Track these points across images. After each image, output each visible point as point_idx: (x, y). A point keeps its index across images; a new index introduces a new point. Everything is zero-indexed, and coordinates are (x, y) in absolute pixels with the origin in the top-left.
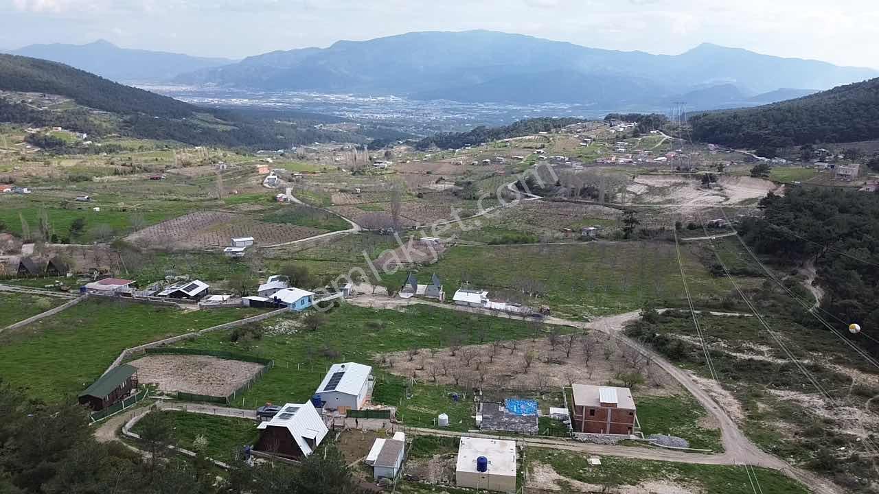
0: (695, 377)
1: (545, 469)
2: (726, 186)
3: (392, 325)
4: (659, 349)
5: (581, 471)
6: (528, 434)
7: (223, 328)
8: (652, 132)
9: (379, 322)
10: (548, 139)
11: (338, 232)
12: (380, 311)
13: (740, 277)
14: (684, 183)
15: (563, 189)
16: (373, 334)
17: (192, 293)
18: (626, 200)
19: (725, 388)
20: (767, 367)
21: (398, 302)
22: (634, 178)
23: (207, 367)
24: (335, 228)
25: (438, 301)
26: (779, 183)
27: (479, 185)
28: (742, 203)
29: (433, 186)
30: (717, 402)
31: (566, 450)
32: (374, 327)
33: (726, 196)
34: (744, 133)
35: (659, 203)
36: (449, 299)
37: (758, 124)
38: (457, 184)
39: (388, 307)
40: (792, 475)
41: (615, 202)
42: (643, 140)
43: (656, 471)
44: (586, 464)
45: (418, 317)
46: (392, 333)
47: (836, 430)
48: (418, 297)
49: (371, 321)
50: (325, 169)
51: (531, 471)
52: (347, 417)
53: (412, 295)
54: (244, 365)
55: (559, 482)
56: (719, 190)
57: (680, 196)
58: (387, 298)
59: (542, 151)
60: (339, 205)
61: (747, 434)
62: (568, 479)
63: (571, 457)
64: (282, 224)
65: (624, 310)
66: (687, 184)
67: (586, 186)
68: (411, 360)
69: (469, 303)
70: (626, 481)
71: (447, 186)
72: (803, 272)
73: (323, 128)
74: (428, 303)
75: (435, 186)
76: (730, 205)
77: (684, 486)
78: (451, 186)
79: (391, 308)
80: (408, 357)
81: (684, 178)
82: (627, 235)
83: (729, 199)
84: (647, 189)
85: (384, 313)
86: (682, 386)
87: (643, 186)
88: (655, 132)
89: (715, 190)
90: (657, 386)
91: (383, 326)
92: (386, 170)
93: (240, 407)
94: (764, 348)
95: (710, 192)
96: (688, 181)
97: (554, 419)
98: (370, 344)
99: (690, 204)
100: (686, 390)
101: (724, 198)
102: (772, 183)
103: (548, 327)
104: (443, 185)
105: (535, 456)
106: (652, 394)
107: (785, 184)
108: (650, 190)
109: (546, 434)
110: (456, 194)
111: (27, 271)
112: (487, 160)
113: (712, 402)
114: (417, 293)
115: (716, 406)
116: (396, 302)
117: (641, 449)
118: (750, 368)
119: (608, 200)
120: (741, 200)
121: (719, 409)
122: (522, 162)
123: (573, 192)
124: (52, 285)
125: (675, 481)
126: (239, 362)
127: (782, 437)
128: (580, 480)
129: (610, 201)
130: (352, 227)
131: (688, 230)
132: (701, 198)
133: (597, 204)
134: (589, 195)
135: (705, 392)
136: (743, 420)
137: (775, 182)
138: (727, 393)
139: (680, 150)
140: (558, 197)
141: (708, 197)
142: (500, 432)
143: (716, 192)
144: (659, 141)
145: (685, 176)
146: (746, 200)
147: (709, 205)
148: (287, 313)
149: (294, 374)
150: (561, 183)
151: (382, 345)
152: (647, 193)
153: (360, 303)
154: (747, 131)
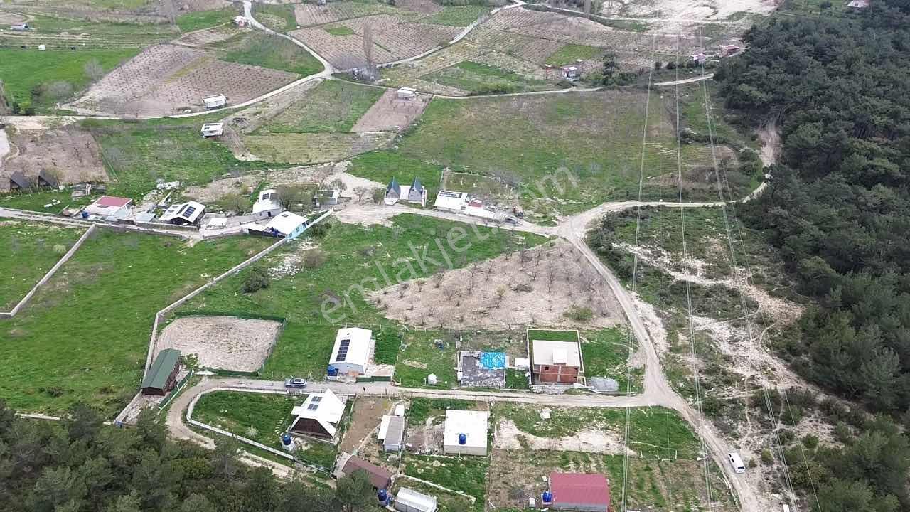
0: (637, 301)
1: (510, 425)
3: (381, 248)
4: (612, 264)
5: (535, 426)
6: (497, 388)
7: (233, 273)
11: (310, 77)
13: (703, 145)
16: (366, 265)
17: (192, 219)
18: (613, 12)
19: (659, 315)
20: (696, 291)
23: (232, 330)
24: (306, 72)
25: (421, 207)
28: (730, 17)
30: (648, 332)
31: (526, 404)
33: (715, 8)
35: (646, 16)
36: (431, 206)
40: (687, 417)
41: (601, 14)
43: (590, 421)
44: (538, 418)
47: (730, 368)
48: (401, 202)
51: (498, 427)
52: (356, 382)
53: (396, 200)
54: (263, 323)
55: (519, 438)
58: (373, 207)
60: (305, 28)
61: (664, 370)
62: (525, 434)
63: (529, 412)
64: (250, 66)
65: (590, 205)
68: (402, 296)
69: (449, 210)
70: (567, 433)
72: (762, 135)
74: (412, 211)
76: (717, 20)
77: (607, 434)
79: (378, 222)
80: (399, 293)
83: (717, 12)
85: (373, 231)
86: (624, 314)
90: (604, 315)
93: (270, 379)
94: (699, 264)
95: (700, 1)
97: (518, 370)
99: (679, 18)
100: (627, 319)
101: (713, 10)
103: (520, 238)
105: (502, 413)
106: (599, 325)
109: (511, 388)
111: (19, 187)
113: (645, 332)
114: (401, 197)
115: (647, 337)
116: (383, 213)
117: (581, 396)
118: (681, 292)
119: (594, 11)
120: (728, 14)
121: (649, 341)
124: (51, 205)
125: (602, 429)
126: (258, 321)
127: (690, 373)
128: (533, 434)
129: (596, 13)
130: (324, 69)
132: (690, 10)
133: (582, 16)
134: (575, 2)
135: (641, 321)
136: (665, 354)
138: (658, 320)
140: (542, 4)
141: (697, 8)
142: (476, 387)
147: (696, 20)
148: (285, 244)
149: (306, 329)
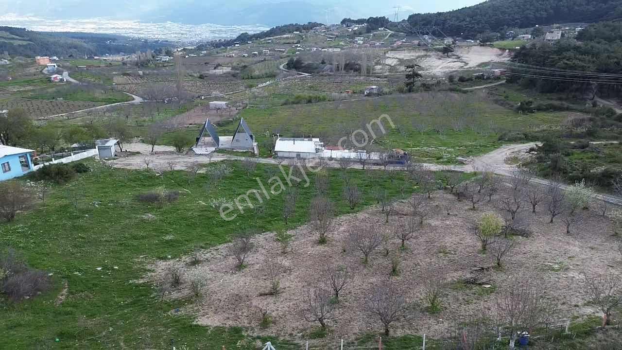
2: (461, 55)
3: (187, 195)
8: (380, 29)
9: (161, 191)
10: (302, 37)
11: (117, 104)
12: (164, 173)
14: (426, 55)
15: (328, 66)
16: (150, 216)
18: (384, 71)
21: (193, 159)
22: (385, 54)
24: (114, 100)
25: (253, 155)
26: (504, 49)
27: (254, 67)
28: (479, 66)
29: (213, 72)
32: (150, 201)
33: (465, 62)
34: (450, 25)
36: (268, 150)
37: (458, 18)
38: (233, 68)
39: (178, 168)
41: (375, 73)
42: (374, 35)
45: (231, 178)
46: (188, 210)
48: (221, 151)
49: (146, 192)
50: (110, 64)
53: (213, 149)
56: (456, 58)
57: (427, 65)
58: (175, 156)
59: (299, 45)
60: (120, 84)
64: (53, 100)
66: (429, 56)
67: (348, 62)
68: (240, 267)
71: (224, 71)
73: (112, 43)
74: (239, 158)
75: (214, 71)
76: (470, 68)
78: (229, 70)
79: (183, 168)
80: (232, 261)
81: (425, 52)
82: (410, 88)
83: (468, 64)
84: (398, 61)
85: (172, 178)
87: (394, 60)
88: (382, 29)
89: (453, 58)
91: (170, 198)
92: (168, 62)
95: (450, 60)
96: (428, 54)
98: (143, 238)
99: (438, 69)
101: (463, 64)
102: (498, 50)
104: (221, 70)
107: (509, 49)
108: (401, 62)
110: (234, 76)
112: (256, 53)
114: (220, 146)
116: (189, 160)
119: (369, 72)
120: (477, 64)
122: (285, 54)
123: (338, 67)
129: (371, 72)
130: (133, 99)
131: (460, 82)
132: (445, 65)
133: (360, 76)
134: (351, 69)
137: (500, 49)
139: (404, 41)
140: (325, 73)
141: (449, 63)
143: (456, 60)
144: (386, 35)
145: (426, 50)
146: (483, 63)
147: (454, 70)
150: (325, 61)
151: (168, 237)
152: (398, 65)
153: (129, 165)
154: (451, 23)
